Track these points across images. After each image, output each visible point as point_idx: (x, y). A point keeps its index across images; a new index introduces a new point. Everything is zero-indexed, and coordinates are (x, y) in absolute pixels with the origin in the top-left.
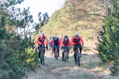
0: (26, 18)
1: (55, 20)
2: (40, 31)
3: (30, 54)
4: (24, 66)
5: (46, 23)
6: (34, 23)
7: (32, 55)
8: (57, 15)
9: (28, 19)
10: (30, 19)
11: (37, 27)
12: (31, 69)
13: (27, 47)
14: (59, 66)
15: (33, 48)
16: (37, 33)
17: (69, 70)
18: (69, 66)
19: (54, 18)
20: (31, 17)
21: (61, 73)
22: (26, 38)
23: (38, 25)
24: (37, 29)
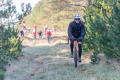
0: (9, 8)
1: (38, 11)
2: (23, 21)
3: (13, 44)
4: (7, 55)
5: (29, 14)
6: (17, 13)
7: (15, 44)
8: (40, 6)
9: (12, 9)
10: (13, 10)
11: (20, 18)
12: (14, 58)
13: (10, 37)
14: (42, 55)
15: (16, 38)
16: (20, 23)
17: (51, 58)
18: (51, 55)
19: (37, 8)
20: (14, 7)
21: (44, 61)
22: (9, 27)
23: (21, 15)
24: (20, 19)
